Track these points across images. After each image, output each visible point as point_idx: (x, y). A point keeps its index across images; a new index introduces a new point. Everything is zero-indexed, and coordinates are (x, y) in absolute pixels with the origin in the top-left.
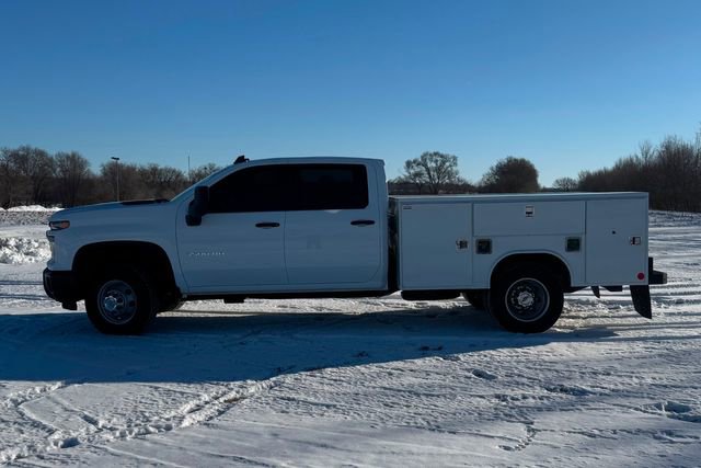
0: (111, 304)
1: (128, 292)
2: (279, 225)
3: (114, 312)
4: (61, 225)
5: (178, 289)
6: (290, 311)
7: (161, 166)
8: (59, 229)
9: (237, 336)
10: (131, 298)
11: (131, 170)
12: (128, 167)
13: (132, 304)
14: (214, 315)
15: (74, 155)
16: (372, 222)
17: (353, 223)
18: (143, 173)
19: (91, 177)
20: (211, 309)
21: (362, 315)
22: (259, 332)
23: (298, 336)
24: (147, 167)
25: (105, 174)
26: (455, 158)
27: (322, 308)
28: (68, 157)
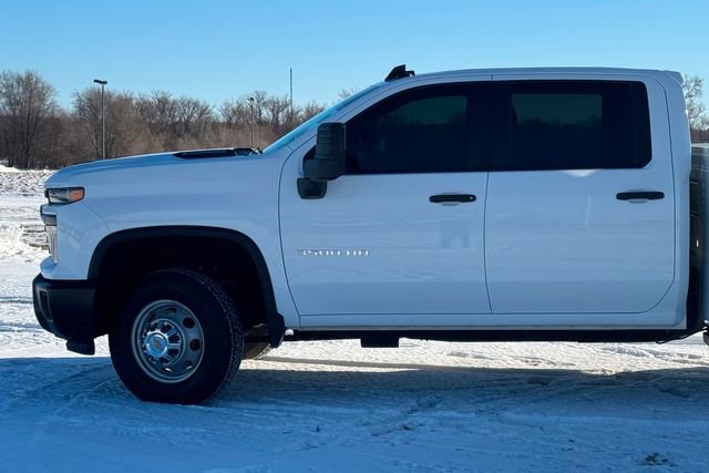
0: (158, 344)
1: (189, 323)
2: (474, 198)
3: (163, 360)
4: (68, 196)
5: (281, 318)
6: (478, 364)
7: (175, 95)
8: (66, 202)
9: (394, 412)
10: (194, 334)
11: (124, 102)
12: (120, 98)
13: (195, 345)
14: (335, 368)
15: (29, 77)
16: (658, 195)
17: (621, 196)
18: (144, 107)
19: (57, 115)
20: (326, 357)
21: (619, 376)
22: (432, 405)
23: (509, 415)
24: (150, 97)
25: (81, 109)
26: (698, 82)
27: (536, 360)
28: (19, 80)
